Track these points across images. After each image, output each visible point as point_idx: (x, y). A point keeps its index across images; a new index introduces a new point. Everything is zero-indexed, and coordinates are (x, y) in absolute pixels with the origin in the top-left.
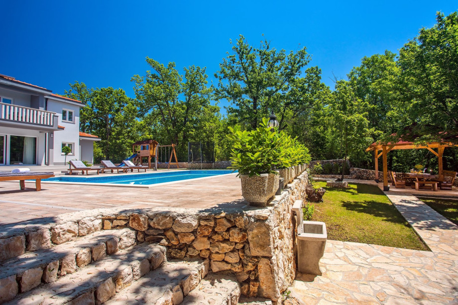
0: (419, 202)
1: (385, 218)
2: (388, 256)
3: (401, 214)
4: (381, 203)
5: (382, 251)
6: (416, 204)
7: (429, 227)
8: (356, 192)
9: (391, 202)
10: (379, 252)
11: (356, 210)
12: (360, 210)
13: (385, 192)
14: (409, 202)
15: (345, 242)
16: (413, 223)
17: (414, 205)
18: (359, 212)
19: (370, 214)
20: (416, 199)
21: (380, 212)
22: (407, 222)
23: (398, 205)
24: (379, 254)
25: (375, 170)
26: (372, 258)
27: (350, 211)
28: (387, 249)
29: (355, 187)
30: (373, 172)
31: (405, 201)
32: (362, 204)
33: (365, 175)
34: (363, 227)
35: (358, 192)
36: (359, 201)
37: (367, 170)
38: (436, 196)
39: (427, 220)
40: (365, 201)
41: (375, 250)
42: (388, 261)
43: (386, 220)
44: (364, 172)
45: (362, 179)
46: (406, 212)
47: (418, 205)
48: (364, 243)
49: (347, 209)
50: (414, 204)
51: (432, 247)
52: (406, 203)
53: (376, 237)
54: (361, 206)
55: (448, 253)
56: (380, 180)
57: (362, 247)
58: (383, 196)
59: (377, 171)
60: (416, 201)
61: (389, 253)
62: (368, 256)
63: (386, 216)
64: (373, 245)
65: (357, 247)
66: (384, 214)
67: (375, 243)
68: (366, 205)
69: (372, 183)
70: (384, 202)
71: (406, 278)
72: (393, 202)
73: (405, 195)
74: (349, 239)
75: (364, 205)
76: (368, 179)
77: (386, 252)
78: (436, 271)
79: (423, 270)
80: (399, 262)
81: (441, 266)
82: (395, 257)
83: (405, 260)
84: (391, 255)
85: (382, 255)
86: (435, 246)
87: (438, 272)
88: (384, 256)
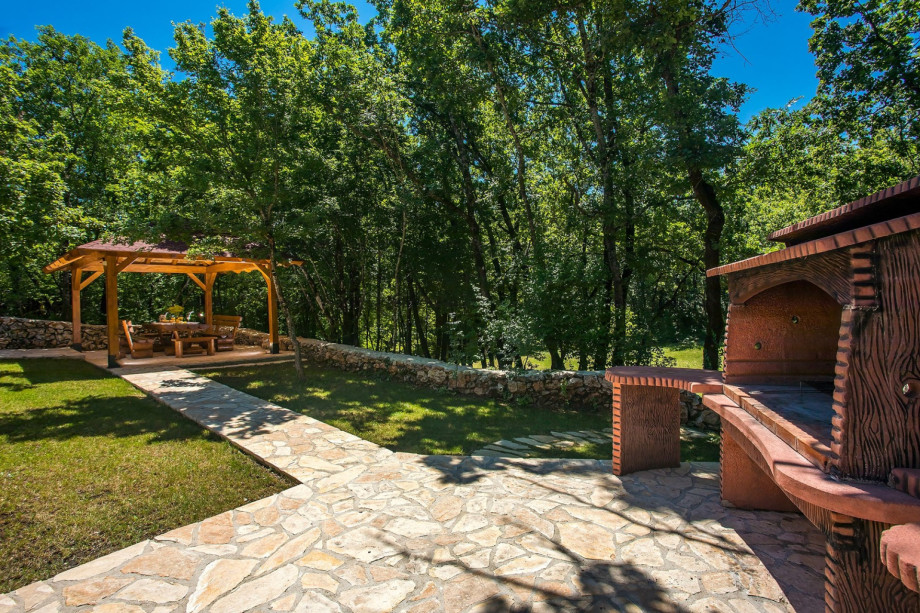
0: (201, 380)
1: (152, 435)
2: (233, 549)
3: (180, 414)
4: (117, 399)
5: (208, 543)
6: (198, 385)
7: (255, 427)
8: (25, 381)
9: (142, 391)
10: (203, 549)
11: (52, 435)
12: (64, 431)
13: (114, 371)
14: (181, 384)
15: (59, 577)
16: (220, 429)
17: (196, 388)
18: (61, 440)
19: (105, 434)
20: (190, 375)
21: (128, 423)
22: (207, 429)
23: (162, 394)
24: (210, 559)
25: (71, 320)
26: (200, 588)
27: (30, 444)
28: (216, 529)
29: (17, 368)
30: (65, 326)
31: (171, 383)
32: (63, 412)
33: (41, 334)
34: (101, 483)
35: (34, 382)
36: (49, 405)
37: (47, 322)
38: (219, 364)
39: (240, 413)
40: (69, 403)
41: (189, 550)
42: (247, 567)
43: (156, 440)
44: (37, 326)
45: (31, 346)
46: (191, 408)
47: (202, 385)
48: (131, 541)
49: (12, 441)
50: (193, 385)
51: (294, 470)
52: (176, 385)
53: (160, 502)
54: (63, 419)
55: (327, 474)
56: (84, 345)
57: (138, 561)
58: (114, 380)
59: (76, 325)
60: (194, 378)
61: (229, 538)
62: (183, 590)
63: (151, 429)
64: (170, 535)
65: (118, 571)
66: (143, 426)
67: (166, 522)
68: (74, 412)
69: (66, 354)
70: (122, 394)
71: (325, 599)
72: (147, 388)
73: (165, 370)
74: (67, 552)
75: (69, 413)
76: (49, 345)
77: (218, 538)
78: (347, 529)
79: (330, 544)
80: (271, 552)
81: (344, 511)
82: (251, 541)
83: (277, 536)
84: (238, 541)
85: (218, 557)
86: (296, 467)
87: (352, 529)
88: (223, 557)
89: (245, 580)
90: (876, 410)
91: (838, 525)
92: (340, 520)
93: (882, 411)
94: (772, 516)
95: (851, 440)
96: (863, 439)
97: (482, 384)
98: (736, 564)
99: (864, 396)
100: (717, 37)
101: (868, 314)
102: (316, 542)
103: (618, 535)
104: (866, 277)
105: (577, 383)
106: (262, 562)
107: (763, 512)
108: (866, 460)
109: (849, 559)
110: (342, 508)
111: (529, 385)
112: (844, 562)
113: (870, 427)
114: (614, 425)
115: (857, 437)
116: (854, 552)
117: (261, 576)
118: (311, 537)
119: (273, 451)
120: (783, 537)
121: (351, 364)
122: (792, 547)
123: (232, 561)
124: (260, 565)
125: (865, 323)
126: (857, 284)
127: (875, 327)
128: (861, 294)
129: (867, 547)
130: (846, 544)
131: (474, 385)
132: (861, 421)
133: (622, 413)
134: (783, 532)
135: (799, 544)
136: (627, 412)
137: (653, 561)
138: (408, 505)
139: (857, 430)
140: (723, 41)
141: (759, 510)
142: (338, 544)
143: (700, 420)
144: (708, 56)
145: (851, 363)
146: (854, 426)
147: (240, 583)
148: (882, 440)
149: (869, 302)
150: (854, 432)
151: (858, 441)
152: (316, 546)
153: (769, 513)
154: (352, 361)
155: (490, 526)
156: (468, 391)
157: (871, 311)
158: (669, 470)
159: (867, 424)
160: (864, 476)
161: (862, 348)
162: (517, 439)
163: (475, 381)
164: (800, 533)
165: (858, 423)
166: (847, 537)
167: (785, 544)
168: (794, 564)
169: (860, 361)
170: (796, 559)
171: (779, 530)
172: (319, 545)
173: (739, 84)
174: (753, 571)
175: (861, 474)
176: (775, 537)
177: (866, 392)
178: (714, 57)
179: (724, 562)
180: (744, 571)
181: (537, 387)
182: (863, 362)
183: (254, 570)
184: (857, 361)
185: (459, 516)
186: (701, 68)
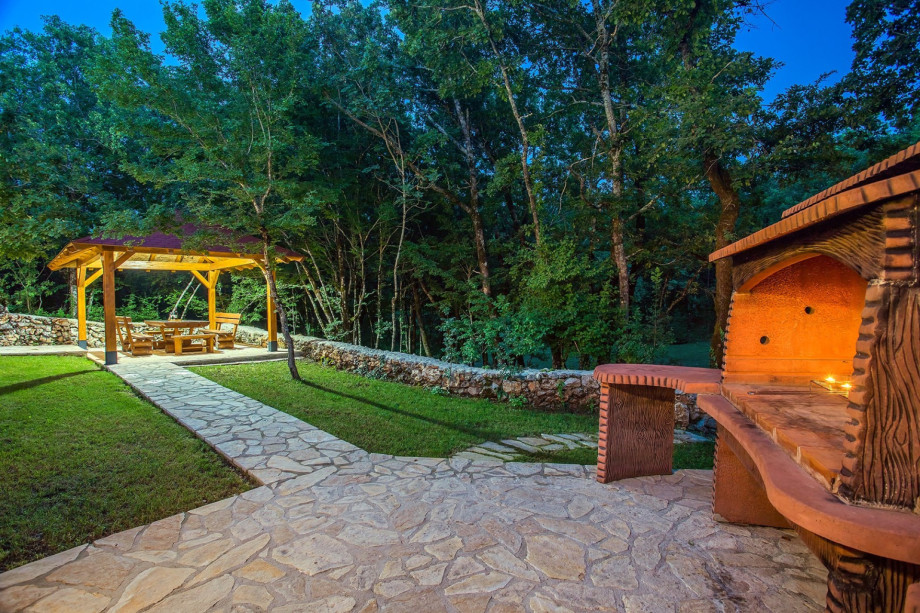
5: (148, 549)
24: (144, 567)
25: (77, 317)
26: (123, 600)
28: (162, 532)
33: (48, 331)
37: (54, 319)
41: (125, 557)
42: (181, 577)
51: (260, 470)
55: (293, 476)
59: (81, 322)
61: (172, 544)
62: (105, 601)
76: (56, 342)
77: (161, 543)
78: (298, 537)
79: (275, 553)
80: (211, 560)
81: (300, 516)
82: (194, 547)
83: (222, 542)
84: (180, 547)
85: (154, 565)
86: (264, 467)
87: (303, 536)
88: (158, 565)
89: (174, 592)
90: (904, 415)
91: (845, 559)
92: (293, 526)
93: (912, 417)
94: (770, 532)
95: (868, 453)
96: (885, 451)
97: (477, 383)
98: (721, 590)
99: (889, 397)
100: (743, 7)
101: (902, 291)
102: (261, 550)
103: (591, 550)
104: (903, 241)
105: (574, 383)
106: (199, 571)
107: (759, 529)
108: (887, 479)
109: (858, 604)
110: (300, 512)
111: (524, 385)
112: (851, 605)
113: (895, 436)
114: (601, 428)
115: (877, 449)
116: (864, 595)
117: (193, 587)
118: (259, 544)
119: (244, 450)
120: (779, 559)
121: (347, 362)
122: (790, 571)
123: (168, 570)
124: (195, 575)
125: (896, 302)
126: (890, 251)
127: (910, 308)
128: (894, 264)
129: (882, 588)
130: (855, 584)
131: (468, 384)
132: (883, 429)
133: (609, 415)
134: (781, 552)
135: (798, 568)
136: (615, 414)
137: (626, 583)
138: (370, 510)
139: (877, 440)
140: (750, 11)
141: (754, 526)
142: (284, 552)
143: (702, 424)
144: (732, 27)
145: (874, 354)
146: (874, 435)
147: (168, 596)
148: (910, 454)
149: (905, 274)
150: (873, 443)
151: (877, 455)
152: (261, 555)
153: (767, 530)
154: (347, 359)
155: (451, 536)
156: (461, 391)
157: (906, 286)
158: (659, 477)
159: (891, 433)
160: (882, 500)
161: (890, 334)
162: (504, 442)
163: (469, 380)
164: (800, 554)
165: (879, 431)
166: (855, 575)
167: (782, 567)
168: (790, 593)
169: (887, 351)
170: (793, 586)
171: (776, 550)
172: (264, 554)
173: (764, 59)
174: (740, 599)
175: (879, 496)
176: (770, 558)
177: (892, 391)
178: (738, 27)
179: (708, 587)
180: (730, 598)
181: (532, 387)
182: (891, 353)
183: (186, 581)
184: (883, 352)
185: (420, 526)
186: (723, 42)
